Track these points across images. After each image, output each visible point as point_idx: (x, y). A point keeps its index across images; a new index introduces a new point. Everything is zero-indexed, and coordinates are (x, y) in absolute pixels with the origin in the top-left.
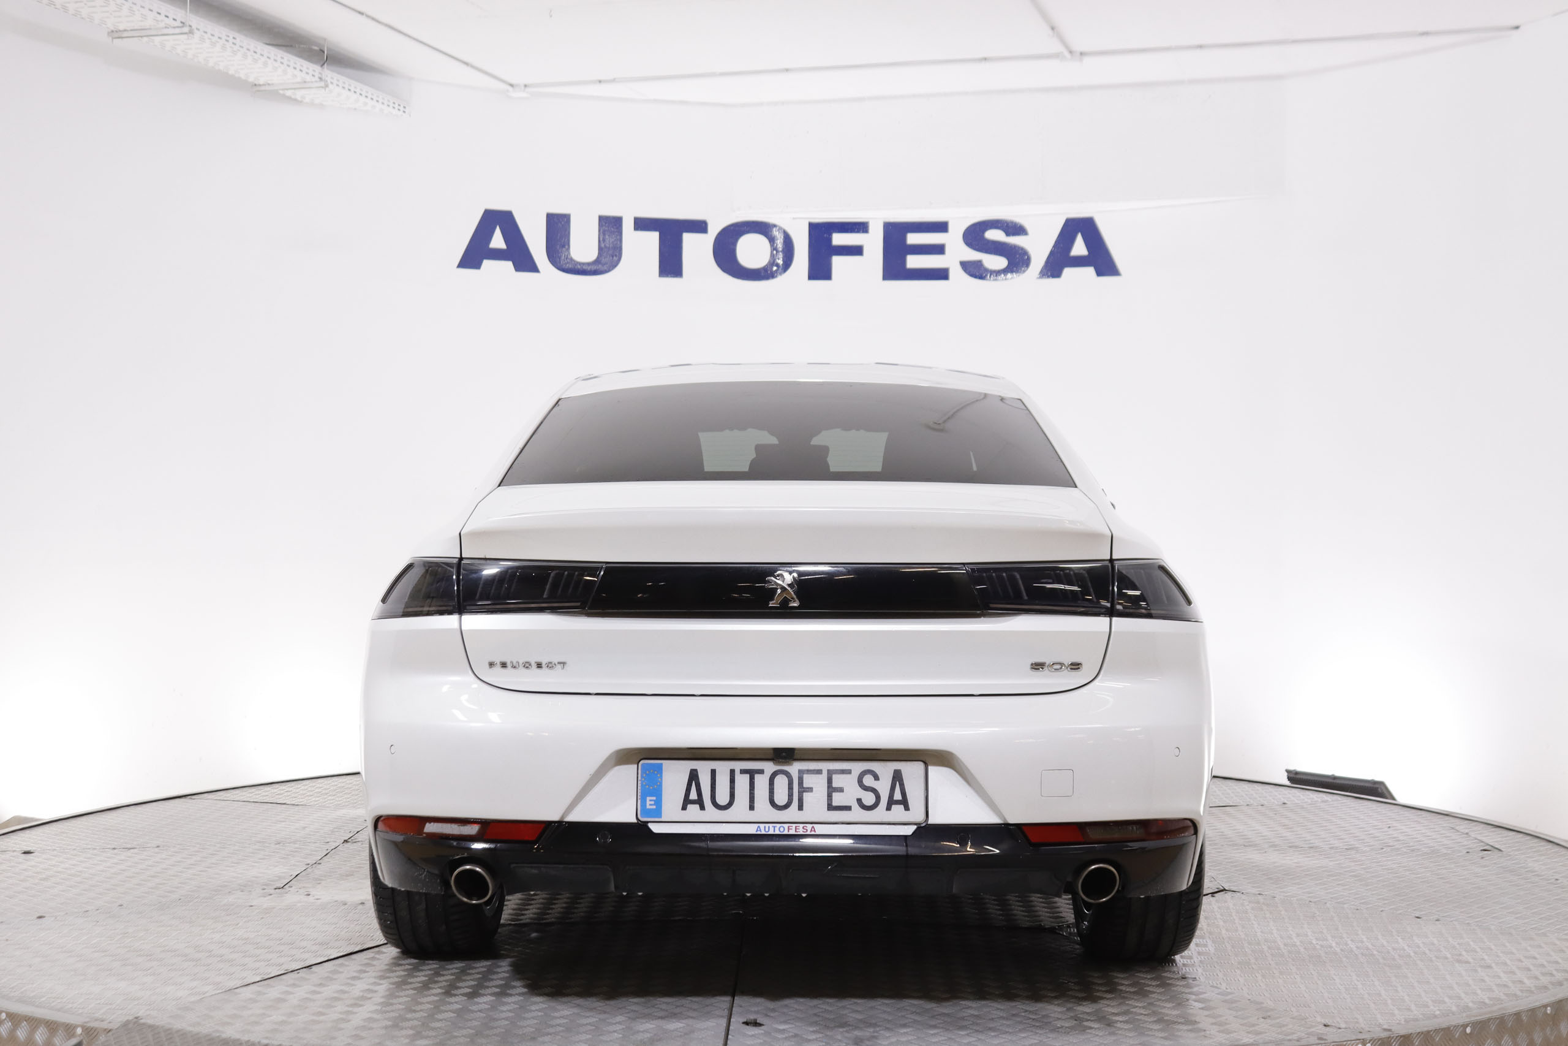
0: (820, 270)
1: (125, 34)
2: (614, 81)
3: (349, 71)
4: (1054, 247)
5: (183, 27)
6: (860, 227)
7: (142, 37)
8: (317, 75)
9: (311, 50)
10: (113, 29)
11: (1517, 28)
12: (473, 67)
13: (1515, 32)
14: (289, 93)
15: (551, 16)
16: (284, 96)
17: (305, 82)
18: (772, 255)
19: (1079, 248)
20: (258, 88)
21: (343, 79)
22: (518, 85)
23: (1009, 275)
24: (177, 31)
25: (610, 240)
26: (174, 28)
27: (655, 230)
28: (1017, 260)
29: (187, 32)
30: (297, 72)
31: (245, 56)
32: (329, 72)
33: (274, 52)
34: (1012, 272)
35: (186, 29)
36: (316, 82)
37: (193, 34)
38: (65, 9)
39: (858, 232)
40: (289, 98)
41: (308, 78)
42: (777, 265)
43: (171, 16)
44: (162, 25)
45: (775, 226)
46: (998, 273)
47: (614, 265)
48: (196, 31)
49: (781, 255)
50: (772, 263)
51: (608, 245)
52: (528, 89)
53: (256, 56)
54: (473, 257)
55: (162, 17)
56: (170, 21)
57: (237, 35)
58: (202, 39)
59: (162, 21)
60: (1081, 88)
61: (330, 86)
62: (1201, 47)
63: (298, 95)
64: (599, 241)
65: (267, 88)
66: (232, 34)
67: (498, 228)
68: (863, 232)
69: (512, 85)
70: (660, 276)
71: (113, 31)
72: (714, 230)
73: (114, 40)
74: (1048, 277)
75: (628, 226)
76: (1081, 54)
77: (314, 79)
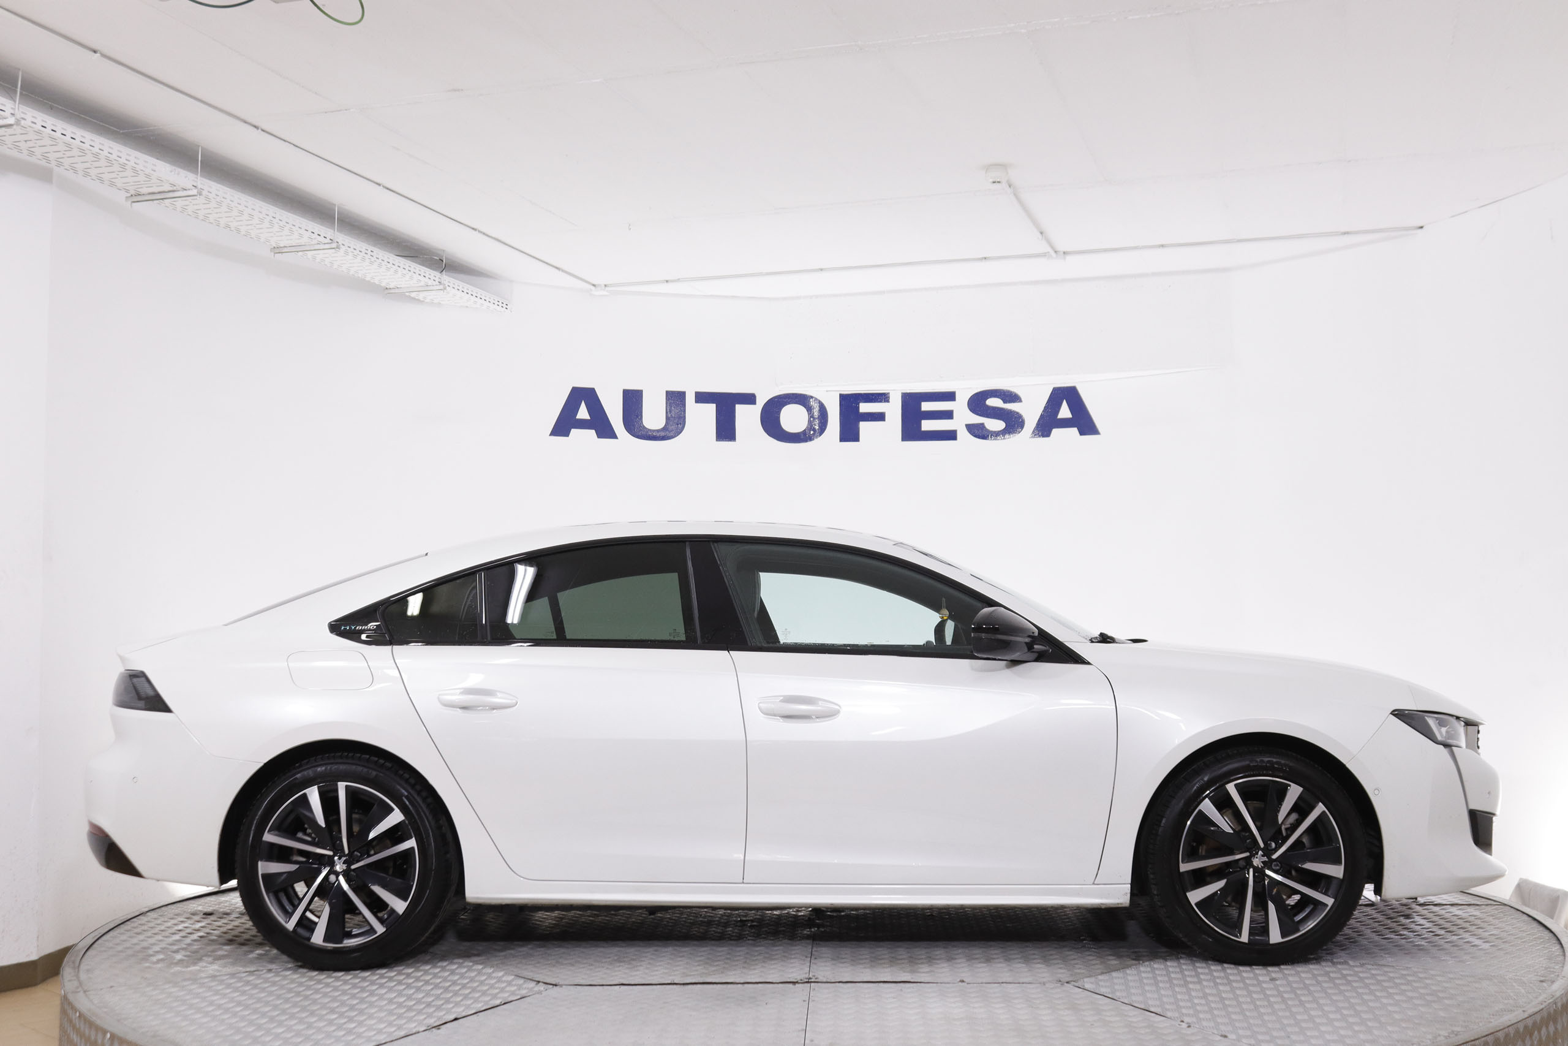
0: (849, 433)
1: (285, 250)
2: (678, 280)
3: (462, 276)
4: (1043, 411)
5: (330, 243)
6: (882, 397)
7: (297, 252)
8: (437, 279)
9: (432, 259)
10: (275, 246)
11: (1422, 227)
12: (563, 271)
13: (1420, 231)
14: (413, 295)
15: (630, 229)
16: (410, 297)
17: (427, 286)
18: (810, 422)
19: (1065, 412)
20: (387, 291)
21: (457, 282)
22: (599, 285)
23: (1007, 436)
24: (327, 246)
25: (675, 411)
26: (325, 244)
27: (713, 402)
28: (1014, 423)
29: (335, 247)
30: (421, 278)
31: (380, 266)
32: (447, 277)
33: (403, 262)
34: (1009, 433)
35: (334, 245)
36: (436, 285)
37: (339, 249)
38: (238, 231)
39: (881, 402)
40: (414, 299)
41: (430, 282)
42: (814, 430)
43: (323, 235)
44: (315, 242)
45: (812, 397)
46: (996, 434)
47: (679, 432)
48: (342, 246)
49: (817, 422)
50: (811, 426)
51: (673, 415)
52: (607, 288)
53: (389, 265)
54: (564, 426)
55: (315, 235)
56: (321, 239)
57: (373, 248)
58: (346, 253)
59: (315, 239)
60: (1064, 281)
61: (448, 288)
62: (1163, 246)
63: (421, 296)
64: (667, 412)
65: (397, 291)
66: (371, 248)
67: (583, 404)
68: (885, 402)
69: (594, 285)
70: (717, 441)
71: (274, 248)
72: (761, 401)
73: (276, 255)
74: (1039, 436)
75: (690, 399)
76: (1064, 253)
77: (434, 283)
